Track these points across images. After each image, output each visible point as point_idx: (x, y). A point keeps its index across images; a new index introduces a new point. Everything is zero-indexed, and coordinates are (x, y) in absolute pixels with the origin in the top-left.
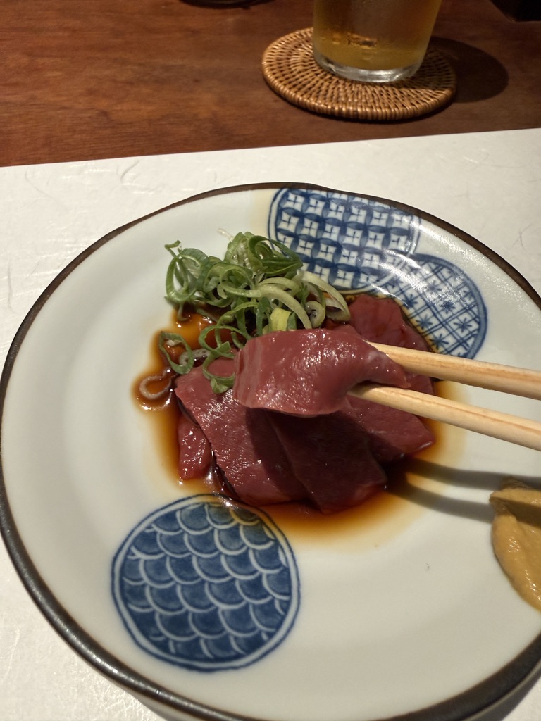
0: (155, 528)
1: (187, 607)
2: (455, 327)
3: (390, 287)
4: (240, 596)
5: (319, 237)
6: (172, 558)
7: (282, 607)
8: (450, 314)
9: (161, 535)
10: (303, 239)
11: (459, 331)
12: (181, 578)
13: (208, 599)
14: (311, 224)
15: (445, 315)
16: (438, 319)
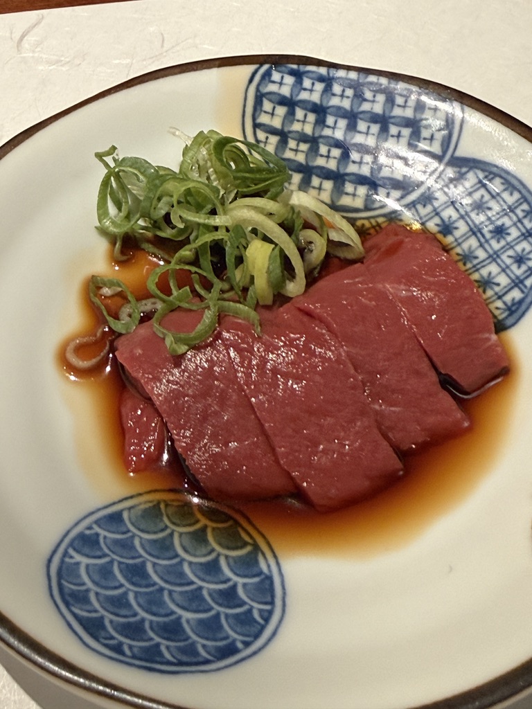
0: (97, 529)
1: (143, 614)
2: (508, 261)
3: (419, 207)
4: (209, 605)
5: (316, 135)
6: (120, 563)
7: (262, 617)
8: (503, 243)
9: (105, 537)
10: (293, 139)
11: (514, 267)
12: (133, 584)
13: (168, 607)
14: (305, 116)
15: (496, 245)
16: (486, 250)
